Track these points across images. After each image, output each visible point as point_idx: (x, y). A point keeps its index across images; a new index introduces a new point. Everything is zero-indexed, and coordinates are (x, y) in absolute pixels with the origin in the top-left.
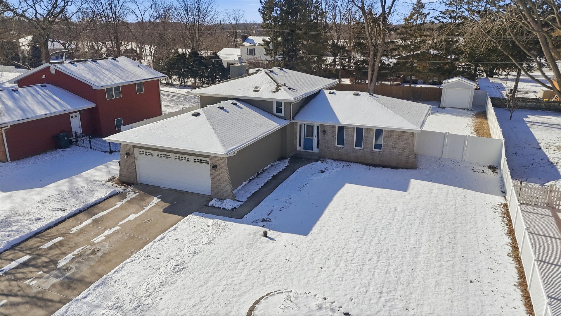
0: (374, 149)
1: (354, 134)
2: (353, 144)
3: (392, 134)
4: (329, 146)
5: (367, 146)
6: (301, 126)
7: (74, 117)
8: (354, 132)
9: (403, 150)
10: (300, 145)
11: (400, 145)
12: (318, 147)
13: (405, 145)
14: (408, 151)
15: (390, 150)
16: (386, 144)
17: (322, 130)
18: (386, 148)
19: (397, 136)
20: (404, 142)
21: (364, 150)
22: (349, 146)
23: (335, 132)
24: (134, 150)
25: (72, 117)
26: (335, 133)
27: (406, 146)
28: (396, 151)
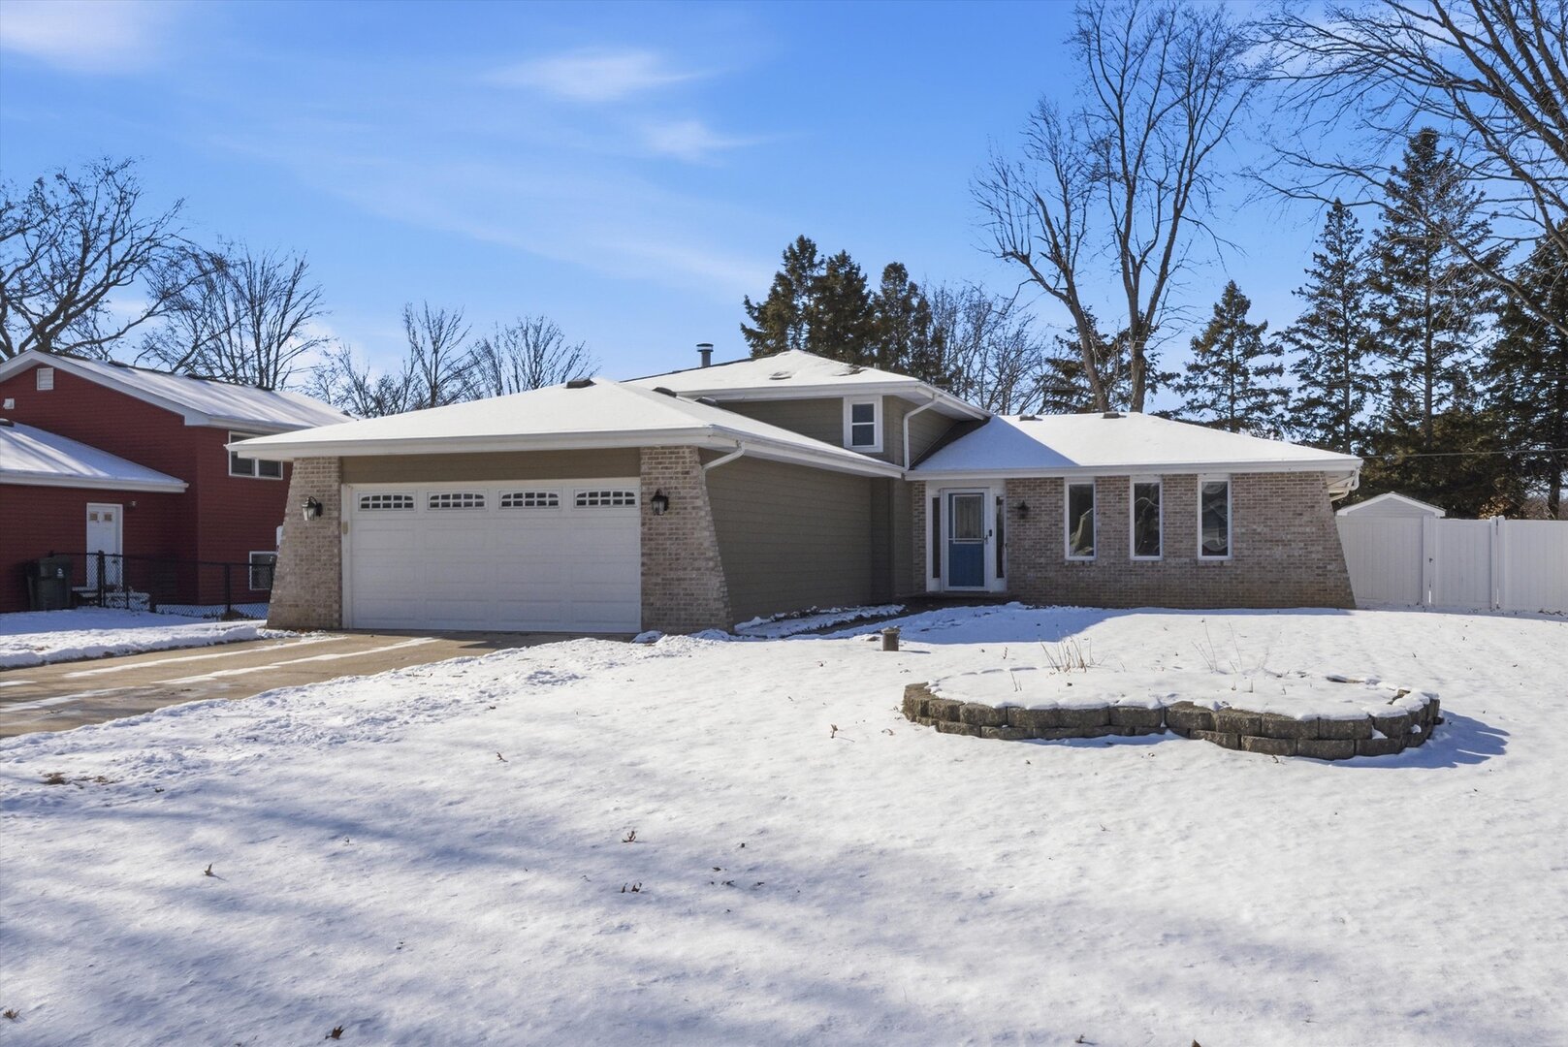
0: (1200, 556)
1: (1128, 509)
2: (1128, 546)
3: (1259, 492)
4: (1042, 560)
5: (1177, 545)
6: (936, 502)
7: (101, 517)
8: (1127, 500)
9: (1302, 545)
10: (937, 574)
11: (1293, 529)
12: (1000, 574)
13: (1308, 530)
14: (1320, 548)
15: (1257, 552)
16: (1243, 530)
17: (1015, 504)
18: (1245, 545)
19: (1280, 500)
20: (1305, 518)
21: (1169, 560)
22: (1113, 553)
23: (1062, 507)
24: (339, 491)
25: (94, 517)
26: (1060, 511)
27: (1314, 529)
28: (1278, 552)
